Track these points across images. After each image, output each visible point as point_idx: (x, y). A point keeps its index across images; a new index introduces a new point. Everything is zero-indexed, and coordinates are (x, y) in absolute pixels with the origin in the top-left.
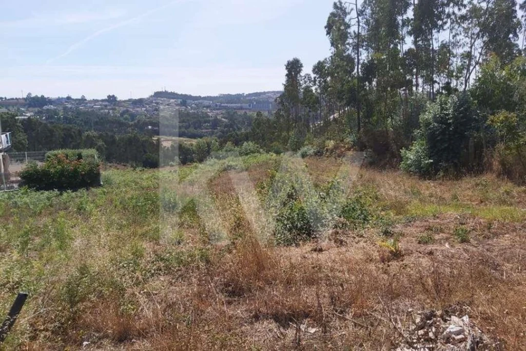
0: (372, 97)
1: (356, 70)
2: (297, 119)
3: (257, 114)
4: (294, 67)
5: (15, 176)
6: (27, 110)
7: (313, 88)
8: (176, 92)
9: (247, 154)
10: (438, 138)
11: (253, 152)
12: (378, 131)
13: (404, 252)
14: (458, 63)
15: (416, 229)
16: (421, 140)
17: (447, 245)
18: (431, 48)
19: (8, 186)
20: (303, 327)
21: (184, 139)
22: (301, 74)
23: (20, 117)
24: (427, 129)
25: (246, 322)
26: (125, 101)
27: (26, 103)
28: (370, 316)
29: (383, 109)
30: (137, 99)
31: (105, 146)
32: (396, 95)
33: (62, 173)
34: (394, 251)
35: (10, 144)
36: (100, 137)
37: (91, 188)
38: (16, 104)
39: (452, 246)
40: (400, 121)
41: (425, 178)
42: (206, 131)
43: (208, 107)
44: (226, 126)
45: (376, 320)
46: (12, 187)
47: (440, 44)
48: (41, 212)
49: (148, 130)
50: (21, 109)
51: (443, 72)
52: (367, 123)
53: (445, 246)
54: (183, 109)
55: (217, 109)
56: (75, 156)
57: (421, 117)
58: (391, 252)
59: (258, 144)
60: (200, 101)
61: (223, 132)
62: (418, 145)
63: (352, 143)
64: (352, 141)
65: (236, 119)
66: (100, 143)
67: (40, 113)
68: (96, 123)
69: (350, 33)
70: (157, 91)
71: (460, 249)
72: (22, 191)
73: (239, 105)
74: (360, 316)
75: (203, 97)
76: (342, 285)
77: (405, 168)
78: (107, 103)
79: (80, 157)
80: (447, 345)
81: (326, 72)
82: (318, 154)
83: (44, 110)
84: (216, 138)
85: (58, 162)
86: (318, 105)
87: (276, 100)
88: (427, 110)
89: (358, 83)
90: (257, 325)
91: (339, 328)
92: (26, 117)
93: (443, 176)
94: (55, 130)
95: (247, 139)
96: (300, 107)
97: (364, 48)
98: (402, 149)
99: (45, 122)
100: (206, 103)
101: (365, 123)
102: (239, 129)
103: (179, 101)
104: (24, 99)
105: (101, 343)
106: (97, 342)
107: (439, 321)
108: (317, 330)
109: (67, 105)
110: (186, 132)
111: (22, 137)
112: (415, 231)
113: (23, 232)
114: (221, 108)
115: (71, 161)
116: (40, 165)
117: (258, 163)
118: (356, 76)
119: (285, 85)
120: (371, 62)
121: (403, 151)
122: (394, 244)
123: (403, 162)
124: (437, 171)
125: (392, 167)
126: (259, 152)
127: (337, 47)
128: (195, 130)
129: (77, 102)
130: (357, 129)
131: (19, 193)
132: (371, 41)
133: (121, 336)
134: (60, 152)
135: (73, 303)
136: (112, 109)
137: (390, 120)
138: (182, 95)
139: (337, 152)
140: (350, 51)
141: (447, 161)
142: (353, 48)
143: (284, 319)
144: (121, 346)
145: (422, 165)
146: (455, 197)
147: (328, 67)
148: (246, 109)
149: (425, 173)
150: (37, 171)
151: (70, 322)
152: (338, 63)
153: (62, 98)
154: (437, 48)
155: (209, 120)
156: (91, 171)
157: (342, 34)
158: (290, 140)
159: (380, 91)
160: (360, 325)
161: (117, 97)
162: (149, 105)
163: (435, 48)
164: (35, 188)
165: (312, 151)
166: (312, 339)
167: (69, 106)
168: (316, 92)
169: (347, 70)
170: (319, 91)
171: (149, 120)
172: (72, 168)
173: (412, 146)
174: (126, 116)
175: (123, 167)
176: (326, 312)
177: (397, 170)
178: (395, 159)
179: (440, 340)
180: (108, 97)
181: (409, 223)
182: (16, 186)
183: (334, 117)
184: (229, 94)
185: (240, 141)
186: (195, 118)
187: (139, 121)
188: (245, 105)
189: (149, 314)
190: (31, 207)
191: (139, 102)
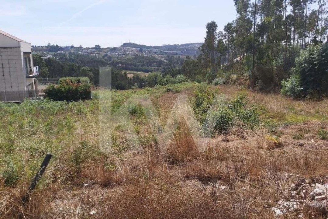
0: (264, 46)
1: (253, 29)
2: (213, 61)
3: (186, 57)
4: (212, 27)
5: (42, 92)
6: (48, 54)
7: (224, 41)
8: (136, 43)
9: (179, 83)
10: (307, 74)
11: (183, 81)
12: (266, 69)
13: (283, 144)
14: (323, 24)
15: (291, 130)
16: (296, 75)
17: (312, 141)
18: (305, 15)
19: (37, 98)
20: (217, 185)
21: (141, 73)
22: (216, 31)
23: (44, 58)
24: (300, 67)
25: (181, 180)
26: (105, 49)
27: (47, 49)
28: (261, 181)
29: (270, 54)
30: (113, 47)
31: (94, 76)
32: (279, 45)
33: (69, 91)
34: (277, 143)
35: (38, 73)
36: (91, 70)
37: (85, 100)
38: (41, 50)
39: (316, 141)
40: (281, 62)
41: (297, 99)
42: (154, 68)
43: (156, 53)
44: (166, 65)
45: (265, 183)
46: (40, 99)
47: (311, 11)
48: (57, 113)
49: (119, 67)
50: (44, 53)
51: (312, 31)
52: (259, 63)
53: (311, 141)
54: (140, 54)
55: (161, 54)
56: (76, 81)
57: (297, 59)
58: (275, 143)
59: (186, 76)
60: (151, 49)
61: (165, 69)
62: (293, 78)
63: (249, 76)
64: (248, 75)
65: (173, 61)
66: (91, 74)
67: (55, 55)
68: (88, 62)
69: (250, 4)
70: (125, 43)
71: (321, 143)
72: (46, 101)
73: (175, 52)
74: (254, 180)
75: (153, 47)
76: (242, 162)
77: (284, 93)
78: (95, 50)
79: (79, 81)
80: (312, 201)
81: (233, 30)
82: (226, 83)
83: (58, 54)
84: (160, 72)
85: (66, 85)
86: (226, 51)
87: (199, 48)
88: (300, 55)
89: (254, 37)
90: (187, 182)
91: (240, 187)
92: (47, 58)
93: (309, 99)
94: (64, 66)
95: (180, 73)
96: (215, 53)
97: (259, 14)
98: (282, 80)
99: (58, 61)
100: (155, 50)
101: (257, 63)
102: (175, 67)
103: (138, 49)
104: (46, 47)
105: (94, 187)
106: (91, 186)
107: (308, 186)
108: (226, 187)
109: (71, 51)
110: (142, 68)
111: (46, 69)
112: (291, 131)
113: (47, 124)
114: (164, 53)
115: (74, 84)
116: (56, 86)
117: (187, 88)
118: (253, 33)
119: (205, 38)
120: (263, 23)
121: (283, 82)
122: (277, 139)
123: (283, 89)
124: (306, 95)
125: (275, 92)
126: (187, 81)
127: (241, 14)
128: (147, 67)
129: (77, 49)
130: (252, 67)
131: (44, 102)
132: (264, 10)
133: (105, 183)
134: (68, 79)
135: (78, 163)
136: (98, 54)
137: (274, 62)
138: (140, 45)
139: (238, 82)
140: (249, 16)
141: (313, 89)
142: (252, 14)
143: (205, 179)
144: (106, 189)
145: (295, 91)
146: (317, 112)
147: (234, 27)
148: (179, 54)
149: (297, 96)
150: (54, 89)
151: (75, 174)
152: (241, 24)
153: (68, 47)
154: (309, 15)
155: (156, 61)
156: (86, 90)
157: (245, 5)
158: (207, 74)
159: (269, 42)
160: (254, 186)
161: (101, 46)
162: (120, 51)
163: (307, 15)
164: (53, 99)
165: (222, 81)
166: (223, 193)
167: (72, 51)
168: (226, 43)
169: (247, 28)
170: (227, 42)
171: (119, 60)
172: (74, 88)
173: (289, 78)
174: (106, 58)
175: (104, 89)
176: (232, 177)
177: (278, 94)
178: (277, 87)
179: (308, 198)
180: (95, 46)
181: (287, 126)
182: (42, 98)
183: (237, 60)
184: (169, 45)
185: (175, 75)
186: (147, 60)
187: (113, 61)
188: (179, 52)
189: (122, 172)
190: (51, 110)
191: (114, 49)
